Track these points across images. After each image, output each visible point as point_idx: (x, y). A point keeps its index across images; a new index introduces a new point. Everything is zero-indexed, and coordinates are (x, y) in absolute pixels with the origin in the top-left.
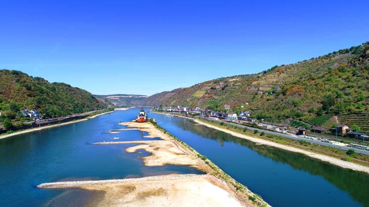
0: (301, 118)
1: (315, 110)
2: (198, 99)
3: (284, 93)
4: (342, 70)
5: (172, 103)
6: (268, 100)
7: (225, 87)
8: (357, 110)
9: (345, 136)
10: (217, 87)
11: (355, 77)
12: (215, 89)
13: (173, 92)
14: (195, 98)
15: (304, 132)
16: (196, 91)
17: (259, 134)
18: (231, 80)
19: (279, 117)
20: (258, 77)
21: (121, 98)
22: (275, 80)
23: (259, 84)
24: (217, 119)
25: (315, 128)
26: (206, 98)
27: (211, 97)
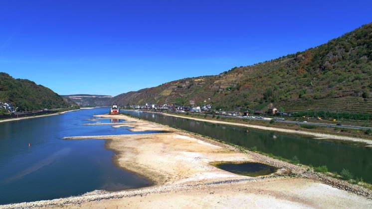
0: (248, 106)
1: (259, 99)
2: (166, 97)
3: (238, 89)
4: (281, 70)
5: (139, 102)
6: (226, 95)
7: (190, 86)
8: (285, 98)
9: (274, 115)
10: (184, 85)
11: (288, 75)
12: (181, 87)
13: (139, 92)
14: (163, 96)
15: (247, 114)
16: (163, 90)
17: (216, 118)
18: (196, 80)
19: (233, 106)
20: (220, 77)
21: (84, 98)
22: (234, 79)
23: (220, 83)
24: (183, 111)
25: (256, 112)
26: (173, 96)
27: (178, 94)
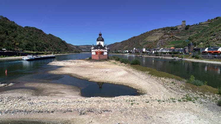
2: (155, 42)
16: (146, 37)
26: (167, 39)
27: (172, 37)
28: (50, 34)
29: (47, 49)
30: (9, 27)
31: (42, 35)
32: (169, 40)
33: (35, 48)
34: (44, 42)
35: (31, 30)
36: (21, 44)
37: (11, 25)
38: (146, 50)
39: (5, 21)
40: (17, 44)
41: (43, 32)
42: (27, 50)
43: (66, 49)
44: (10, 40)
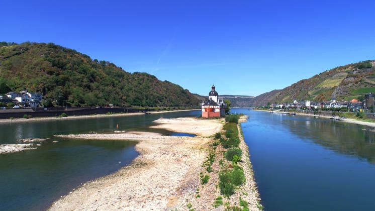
14: (324, 89)
26: (350, 85)
27: (361, 81)
28: (166, 81)
29: (160, 103)
30: (115, 76)
31: (155, 83)
32: (354, 87)
33: (144, 102)
34: (157, 93)
35: (141, 77)
36: (128, 98)
37: (117, 73)
38: (311, 104)
39: (111, 68)
40: (124, 98)
41: (157, 79)
42: (135, 105)
43: (187, 103)
44: (117, 93)
